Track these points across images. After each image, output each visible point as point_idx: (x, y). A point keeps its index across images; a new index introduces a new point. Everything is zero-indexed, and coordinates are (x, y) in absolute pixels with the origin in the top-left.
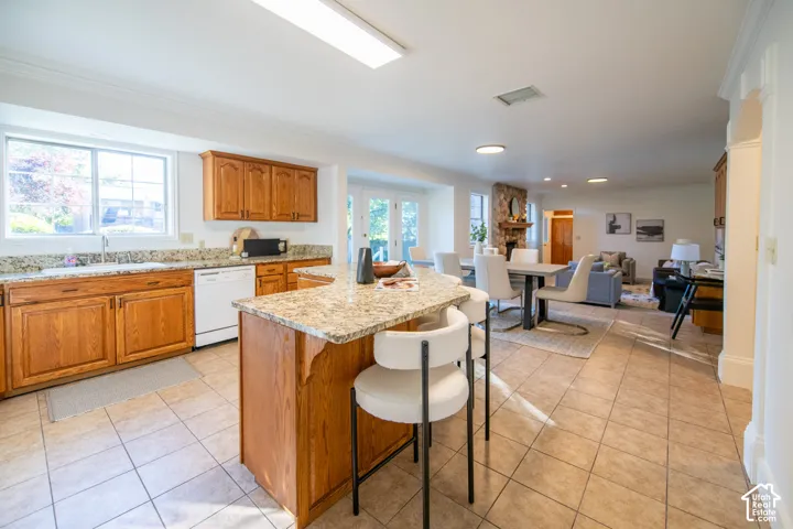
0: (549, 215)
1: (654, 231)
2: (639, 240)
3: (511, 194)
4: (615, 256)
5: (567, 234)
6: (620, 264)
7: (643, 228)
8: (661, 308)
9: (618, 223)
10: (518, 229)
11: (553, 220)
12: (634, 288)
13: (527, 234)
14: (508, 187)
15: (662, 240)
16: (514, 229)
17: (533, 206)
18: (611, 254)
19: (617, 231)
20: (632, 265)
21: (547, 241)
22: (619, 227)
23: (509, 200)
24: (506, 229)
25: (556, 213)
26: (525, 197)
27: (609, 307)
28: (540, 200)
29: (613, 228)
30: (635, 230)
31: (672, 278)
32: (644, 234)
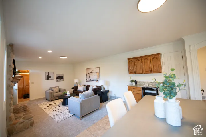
2: (57, 81)
7: (58, 77)
9: (50, 76)
15: (63, 80)
19: (50, 79)
22: (50, 77)
29: (48, 78)
30: (55, 78)
32: (58, 79)
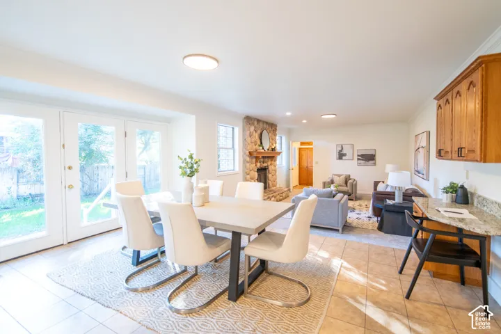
0: (297, 145)
1: (369, 158)
2: (359, 165)
3: (261, 126)
4: (342, 178)
5: (309, 160)
6: (346, 183)
7: (362, 156)
8: (380, 228)
9: (344, 152)
10: (268, 157)
11: (300, 149)
12: (357, 203)
13: (278, 162)
14: (259, 121)
15: (375, 164)
16: (263, 157)
17: (284, 138)
18: (339, 176)
19: (344, 158)
20: (354, 186)
21: (295, 166)
22: (345, 155)
23: (259, 132)
24: (257, 158)
25: (302, 144)
26: (275, 130)
27: (337, 230)
28: (289, 133)
30: (356, 157)
31: (389, 202)
32: (362, 160)
